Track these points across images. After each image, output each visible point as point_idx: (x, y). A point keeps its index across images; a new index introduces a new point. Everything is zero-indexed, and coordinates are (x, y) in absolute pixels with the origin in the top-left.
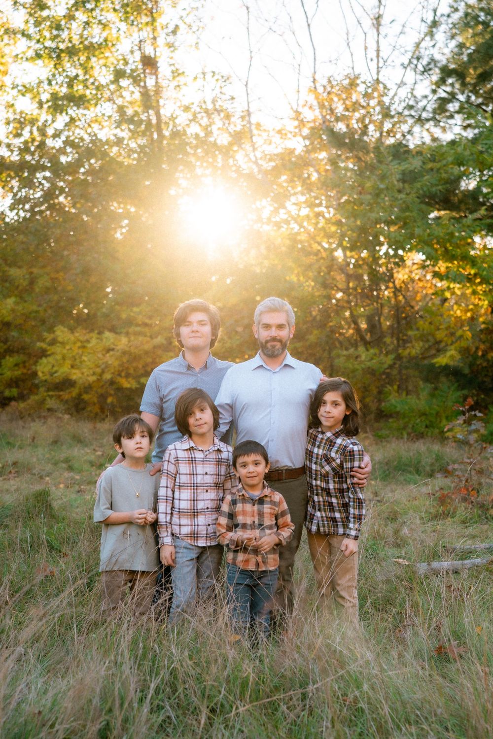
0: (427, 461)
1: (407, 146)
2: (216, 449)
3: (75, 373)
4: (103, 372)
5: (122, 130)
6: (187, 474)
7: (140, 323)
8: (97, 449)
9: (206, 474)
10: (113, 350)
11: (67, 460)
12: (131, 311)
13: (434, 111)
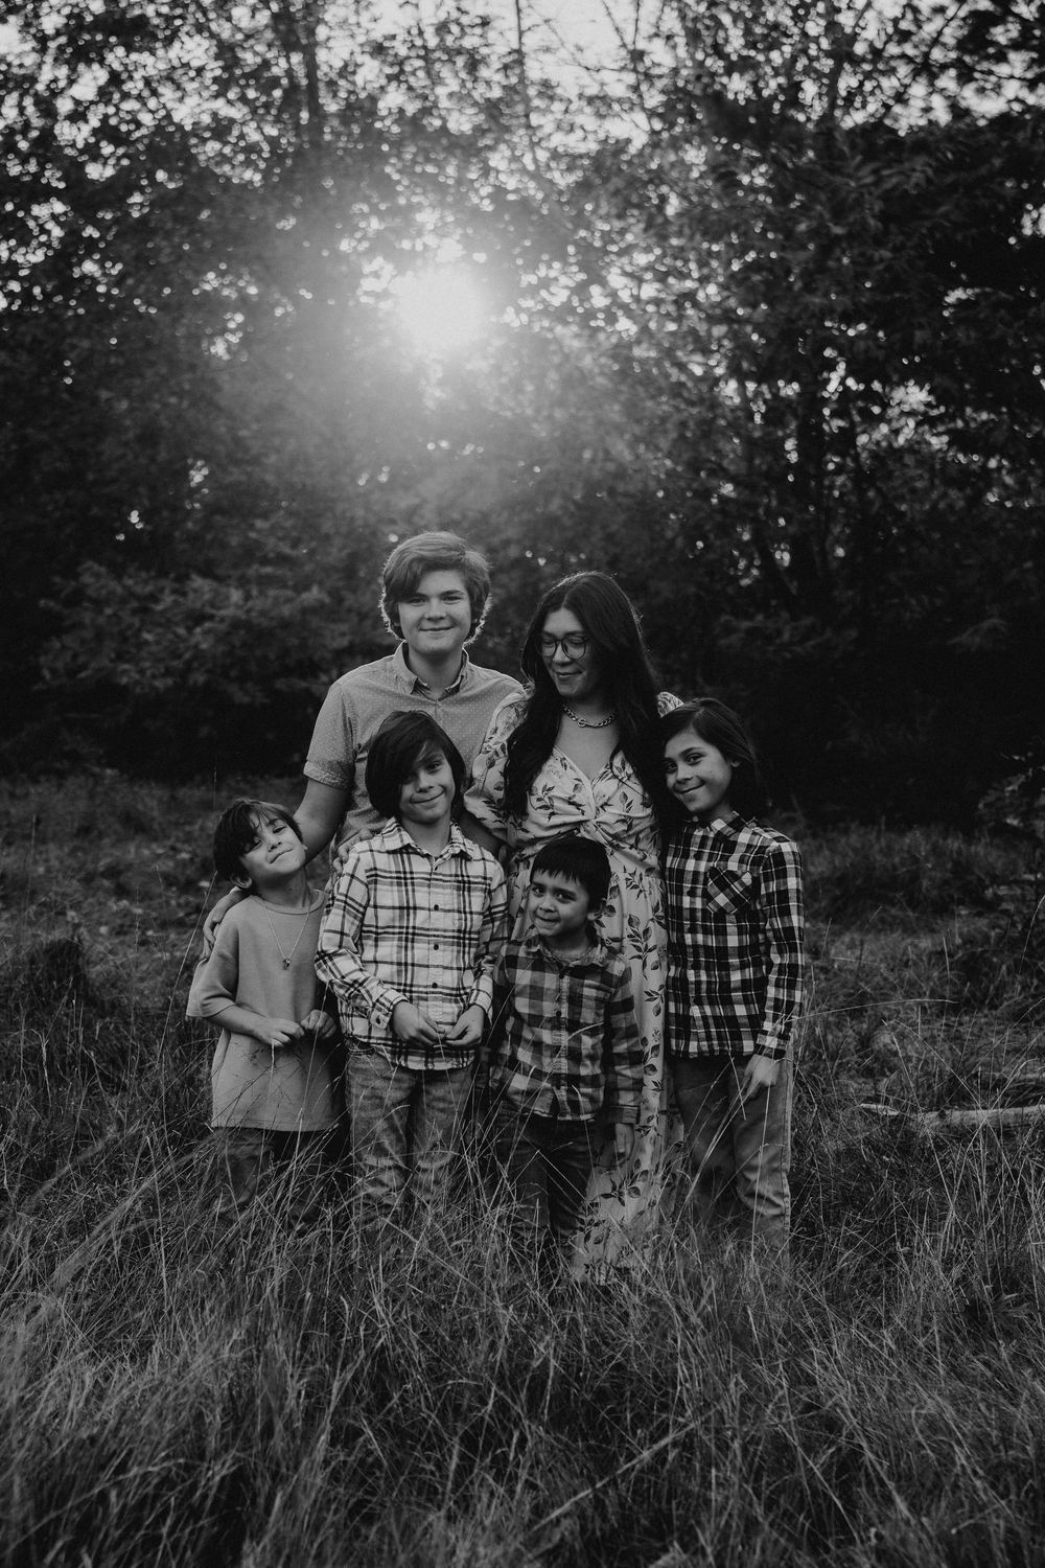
0: (932, 876)
1: (894, 132)
2: (457, 851)
3: (125, 672)
4: (188, 668)
5: (229, 102)
6: (394, 908)
7: (271, 555)
8: (179, 845)
9: (436, 908)
10: (211, 618)
11: (113, 872)
12: (252, 527)
13: (961, 45)
